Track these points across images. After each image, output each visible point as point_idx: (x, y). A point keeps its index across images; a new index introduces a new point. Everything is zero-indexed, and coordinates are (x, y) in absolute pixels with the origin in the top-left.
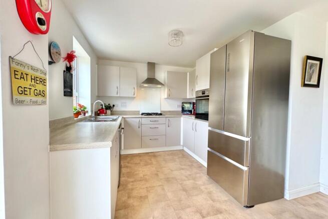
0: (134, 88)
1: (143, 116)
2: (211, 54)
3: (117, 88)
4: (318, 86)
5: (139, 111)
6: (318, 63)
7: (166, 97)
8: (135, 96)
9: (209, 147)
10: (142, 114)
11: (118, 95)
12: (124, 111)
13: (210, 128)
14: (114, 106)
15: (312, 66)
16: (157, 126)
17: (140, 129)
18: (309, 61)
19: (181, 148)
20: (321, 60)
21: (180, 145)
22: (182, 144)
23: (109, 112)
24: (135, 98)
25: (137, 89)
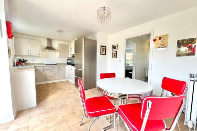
0: (40, 51)
1: (46, 66)
2: (75, 41)
3: (29, 51)
4: (105, 54)
5: (43, 63)
6: (105, 48)
7: (58, 56)
8: (40, 55)
9: (75, 75)
10: (45, 65)
11: (29, 55)
12: (33, 63)
13: (75, 69)
14: (26, 60)
15: (103, 49)
16: (54, 70)
17: (44, 72)
18: (102, 47)
19: (67, 80)
20: (106, 47)
21: (66, 78)
22: (67, 78)
23: (23, 64)
24: (40, 56)
25: (41, 52)
